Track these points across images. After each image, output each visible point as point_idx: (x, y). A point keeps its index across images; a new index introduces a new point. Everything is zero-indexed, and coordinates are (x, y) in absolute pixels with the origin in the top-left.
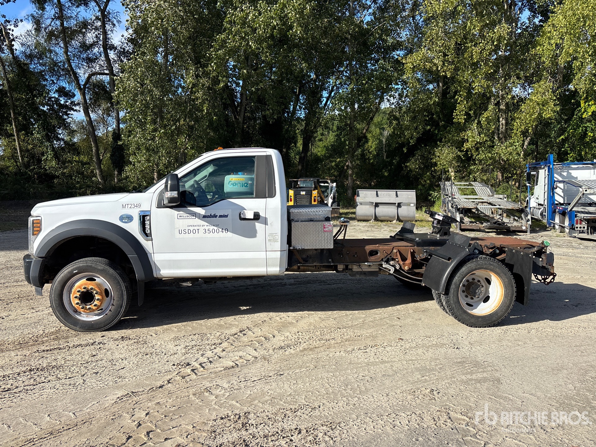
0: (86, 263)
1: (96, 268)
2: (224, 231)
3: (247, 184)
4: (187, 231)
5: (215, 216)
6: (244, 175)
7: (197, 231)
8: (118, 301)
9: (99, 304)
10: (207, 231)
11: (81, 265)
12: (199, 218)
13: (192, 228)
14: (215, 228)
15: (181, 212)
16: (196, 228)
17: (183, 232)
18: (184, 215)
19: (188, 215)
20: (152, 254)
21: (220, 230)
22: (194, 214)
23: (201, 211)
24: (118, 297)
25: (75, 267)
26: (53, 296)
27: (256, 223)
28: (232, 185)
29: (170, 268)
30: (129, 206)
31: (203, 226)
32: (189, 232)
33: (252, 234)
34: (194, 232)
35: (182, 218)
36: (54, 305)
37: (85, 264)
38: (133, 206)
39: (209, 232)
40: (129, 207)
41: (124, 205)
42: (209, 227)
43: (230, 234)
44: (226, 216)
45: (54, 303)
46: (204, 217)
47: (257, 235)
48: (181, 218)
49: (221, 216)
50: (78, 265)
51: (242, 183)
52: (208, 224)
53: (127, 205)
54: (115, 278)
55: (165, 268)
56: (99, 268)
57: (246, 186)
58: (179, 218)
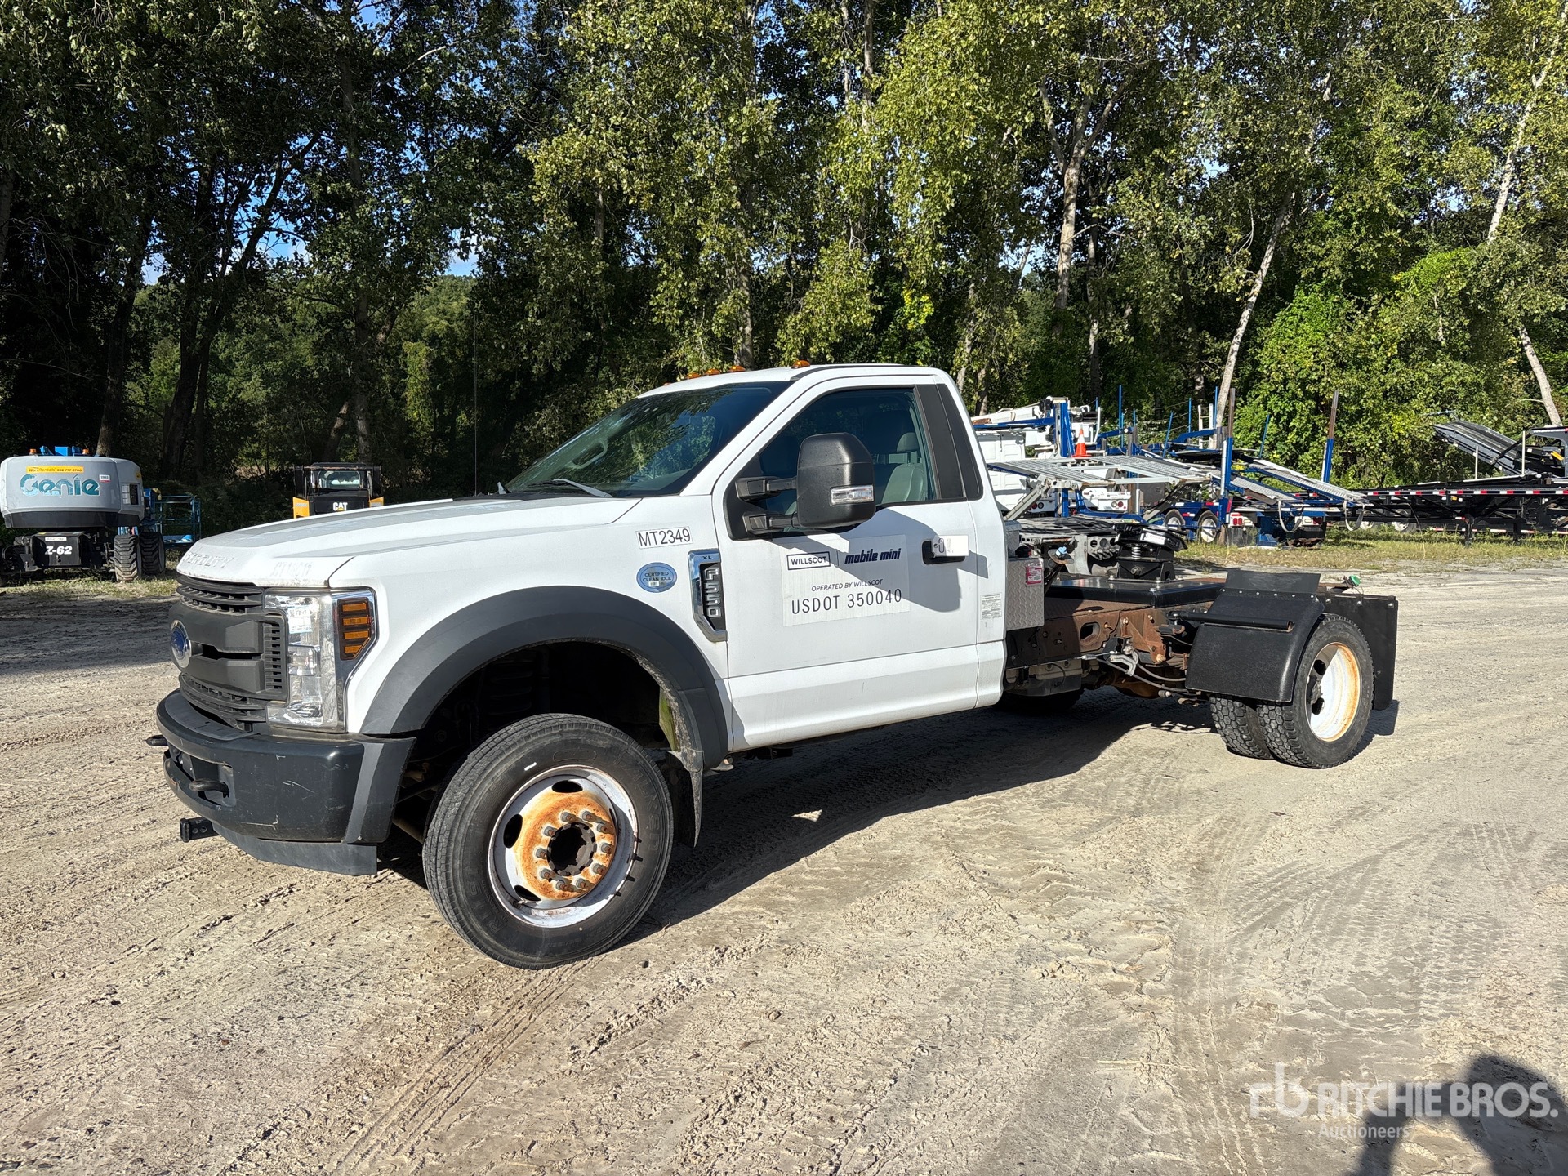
0: (561, 733)
1: (590, 746)
2: (893, 596)
3: (95, 485)
4: (810, 604)
5: (872, 557)
6: (79, 453)
7: (833, 600)
8: (654, 842)
9: (606, 864)
10: (855, 600)
11: (547, 742)
12: (838, 565)
13: (821, 595)
14: (874, 590)
15: (795, 550)
16: (831, 593)
17: (802, 607)
18: (803, 557)
19: (812, 556)
20: (725, 681)
21: (885, 593)
22: (825, 553)
23: (837, 542)
24: (654, 831)
25: (527, 750)
26: (458, 863)
27: (960, 572)
28: (37, 490)
29: (766, 719)
30: (659, 538)
31: (847, 585)
32: (816, 605)
33: (947, 600)
34: (827, 606)
35: (798, 566)
36: (462, 896)
37: (558, 738)
38: (668, 537)
39: (860, 602)
40: (659, 541)
41: (644, 536)
42: (859, 589)
43: (905, 605)
44: (895, 555)
45: (460, 888)
46: (850, 559)
47: (962, 601)
48: (795, 566)
49: (885, 556)
50: (538, 745)
51: (77, 483)
52: (858, 581)
53: (651, 536)
54: (645, 771)
55: (754, 721)
56: (600, 743)
57: (92, 492)
58: (791, 566)
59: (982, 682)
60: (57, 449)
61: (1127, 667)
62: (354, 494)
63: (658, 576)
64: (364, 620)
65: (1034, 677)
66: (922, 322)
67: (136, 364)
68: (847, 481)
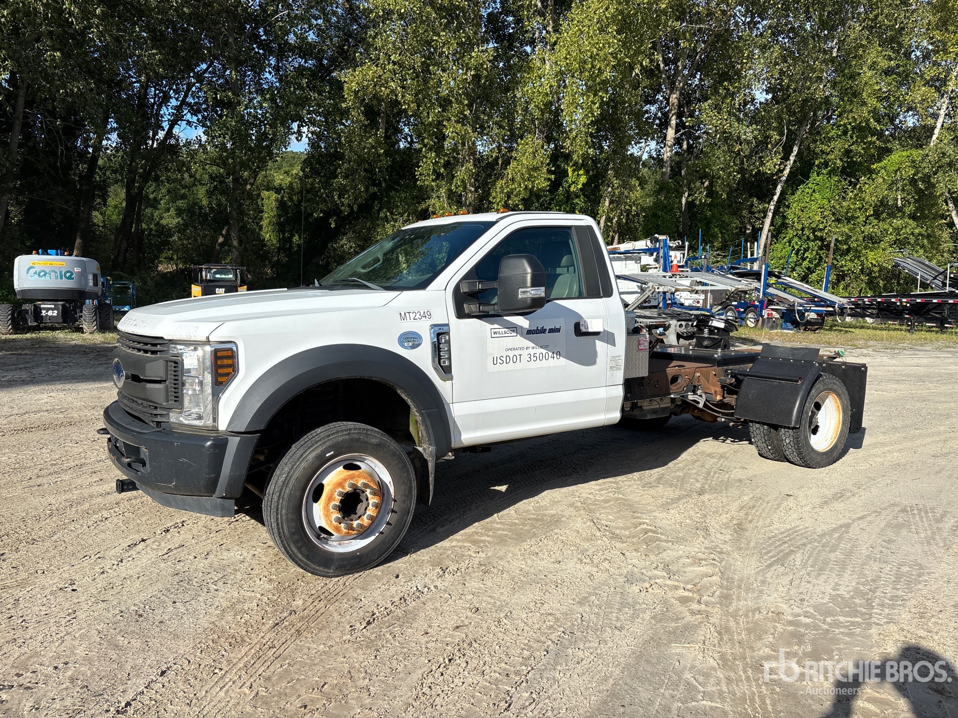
0: (349, 434)
1: (366, 442)
2: (555, 355)
3: (72, 274)
4: (504, 359)
5: (543, 331)
6: (62, 254)
7: (518, 357)
8: (404, 502)
9: (375, 515)
10: (532, 357)
11: (340, 439)
12: (522, 335)
14: (544, 351)
15: (496, 326)
16: (517, 353)
17: (499, 361)
18: (500, 330)
19: (506, 330)
20: (451, 405)
21: (550, 354)
22: (514, 328)
23: (521, 321)
24: (405, 495)
25: (328, 444)
26: (284, 511)
27: (597, 342)
28: (36, 276)
29: (476, 428)
30: (412, 316)
31: (527, 348)
32: (507, 360)
33: (589, 359)
34: (515, 361)
35: (497, 335)
36: (286, 532)
37: (347, 437)
38: (418, 315)
39: (535, 359)
40: (412, 318)
41: (403, 314)
42: (535, 351)
43: (563, 361)
44: (557, 330)
45: (285, 527)
46: (529, 332)
47: (598, 360)
48: (495, 336)
49: (551, 331)
50: (334, 441)
51: (61, 272)
52: (534, 345)
53: (407, 314)
54: (400, 458)
55: (468, 429)
56: (373, 440)
57: (70, 278)
58: (493, 336)
59: (608, 410)
60: (49, 251)
61: (698, 403)
62: (229, 284)
63: (411, 339)
64: (230, 362)
65: (641, 407)
66: (580, 186)
67: (99, 200)
68: (529, 284)
